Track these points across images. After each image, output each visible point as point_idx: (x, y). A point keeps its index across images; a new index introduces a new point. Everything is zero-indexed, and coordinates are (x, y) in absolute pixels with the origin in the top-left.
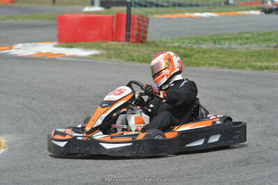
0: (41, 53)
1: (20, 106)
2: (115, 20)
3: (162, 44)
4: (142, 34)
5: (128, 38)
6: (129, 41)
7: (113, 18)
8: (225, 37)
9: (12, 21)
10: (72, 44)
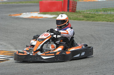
0: (33, 17)
1: (24, 38)
2: (63, 3)
3: (83, 12)
4: (74, 8)
5: (68, 10)
6: (69, 11)
7: (62, 2)
8: (108, 9)
9: (21, 4)
10: (45, 13)
